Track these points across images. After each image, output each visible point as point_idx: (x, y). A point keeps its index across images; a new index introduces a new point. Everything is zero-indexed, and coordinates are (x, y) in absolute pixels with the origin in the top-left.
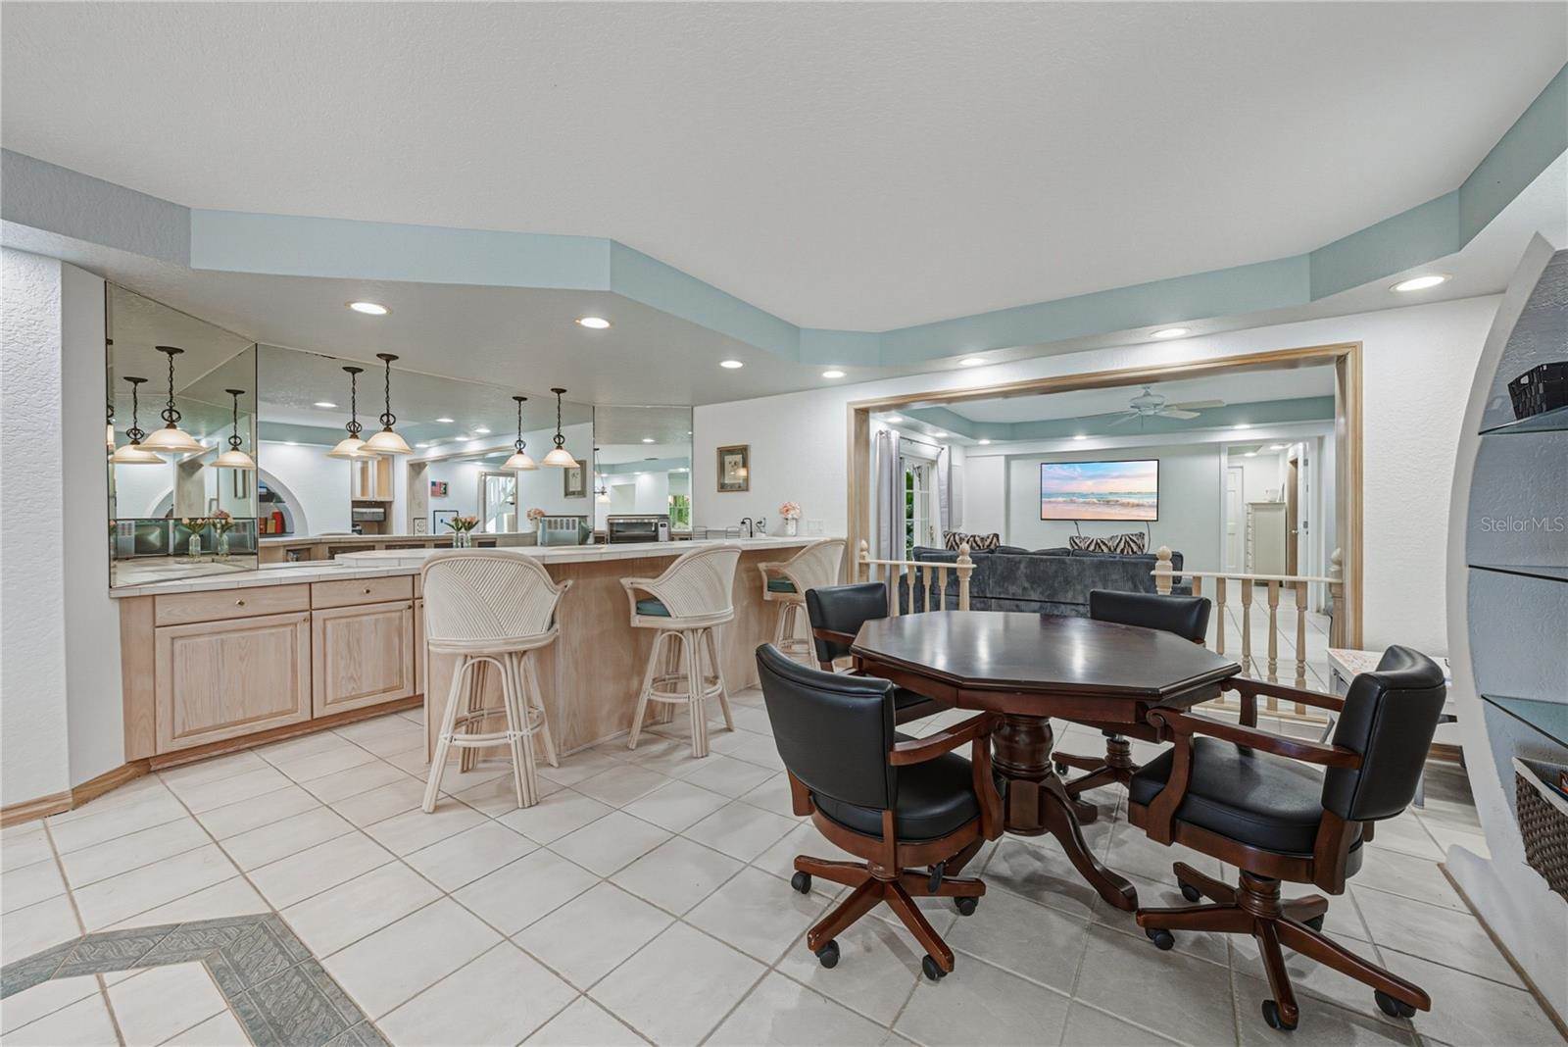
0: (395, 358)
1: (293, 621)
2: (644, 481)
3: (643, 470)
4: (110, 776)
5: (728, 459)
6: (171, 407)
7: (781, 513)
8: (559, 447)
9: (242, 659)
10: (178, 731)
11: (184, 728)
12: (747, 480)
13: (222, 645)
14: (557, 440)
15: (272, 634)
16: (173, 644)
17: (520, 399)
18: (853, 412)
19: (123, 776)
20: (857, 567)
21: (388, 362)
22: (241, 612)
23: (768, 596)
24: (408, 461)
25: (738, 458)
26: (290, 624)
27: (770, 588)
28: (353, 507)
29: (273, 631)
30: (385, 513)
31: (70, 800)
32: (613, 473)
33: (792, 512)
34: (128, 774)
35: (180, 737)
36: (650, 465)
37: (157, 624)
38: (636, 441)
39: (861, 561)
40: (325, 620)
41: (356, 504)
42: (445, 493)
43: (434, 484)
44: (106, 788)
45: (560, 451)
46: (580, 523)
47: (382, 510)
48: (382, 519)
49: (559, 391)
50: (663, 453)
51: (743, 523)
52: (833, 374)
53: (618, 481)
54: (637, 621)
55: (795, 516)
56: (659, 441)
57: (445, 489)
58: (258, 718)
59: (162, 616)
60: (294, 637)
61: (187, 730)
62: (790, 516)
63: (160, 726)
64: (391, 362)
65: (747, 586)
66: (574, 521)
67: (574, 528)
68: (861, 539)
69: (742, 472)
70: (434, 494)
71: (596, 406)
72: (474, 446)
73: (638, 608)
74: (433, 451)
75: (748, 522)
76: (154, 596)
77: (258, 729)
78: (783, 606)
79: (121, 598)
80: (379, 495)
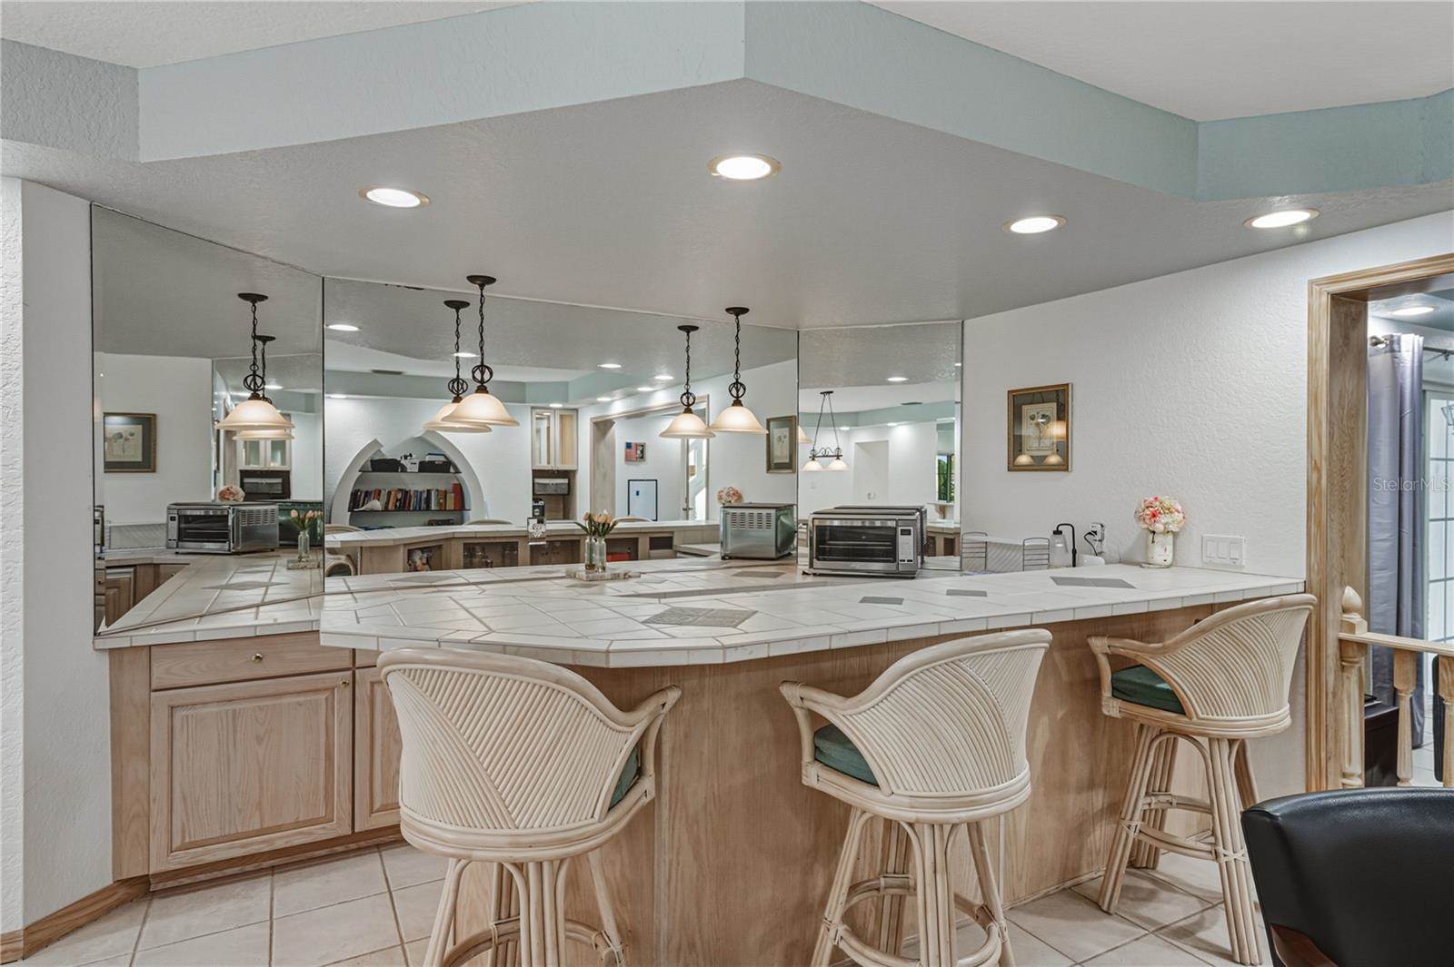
0: (491, 280)
1: (328, 685)
2: (902, 435)
3: (899, 419)
4: (85, 904)
5: (1028, 410)
6: (255, 372)
7: (1141, 519)
8: (737, 403)
9: (259, 740)
10: (177, 842)
11: (184, 838)
12: (1063, 448)
13: (234, 718)
14: (734, 392)
15: (300, 704)
16: (172, 716)
17: (688, 329)
18: (1325, 299)
19: (109, 901)
20: (1331, 649)
21: (482, 287)
22: (260, 670)
23: (1112, 707)
24: (591, 419)
25: (1051, 408)
26: (326, 689)
27: (1118, 692)
28: (534, 477)
29: (301, 699)
30: (569, 484)
31: (21, 945)
32: (857, 425)
33: (1163, 519)
34: (116, 897)
35: (179, 849)
36: (909, 412)
37: (153, 687)
38: (877, 379)
39: (1344, 635)
40: (372, 684)
41: (537, 474)
42: (642, 457)
43: (629, 446)
44: (79, 922)
45: (737, 408)
46: (778, 518)
47: (566, 481)
48: (566, 492)
49: (739, 311)
50: (924, 393)
51: (1057, 532)
52: (1283, 218)
53: (864, 436)
54: (814, 776)
55: (1172, 528)
56: (913, 380)
57: (642, 452)
58: (279, 829)
59: (160, 674)
60: (330, 704)
61: (187, 840)
62: (1159, 527)
63: (154, 831)
64: (487, 287)
65: (1065, 677)
66: (769, 515)
67: (769, 526)
68: (1342, 585)
69: (1057, 430)
70: (628, 459)
71: (802, 331)
72: (661, 398)
73: (816, 748)
74: (618, 407)
75: (1066, 531)
76: (150, 646)
77: (280, 844)
78: (1146, 739)
79: (111, 651)
80: (563, 462)
